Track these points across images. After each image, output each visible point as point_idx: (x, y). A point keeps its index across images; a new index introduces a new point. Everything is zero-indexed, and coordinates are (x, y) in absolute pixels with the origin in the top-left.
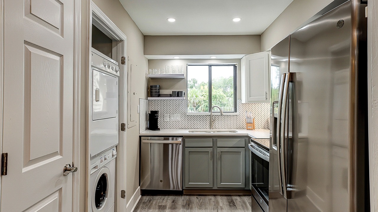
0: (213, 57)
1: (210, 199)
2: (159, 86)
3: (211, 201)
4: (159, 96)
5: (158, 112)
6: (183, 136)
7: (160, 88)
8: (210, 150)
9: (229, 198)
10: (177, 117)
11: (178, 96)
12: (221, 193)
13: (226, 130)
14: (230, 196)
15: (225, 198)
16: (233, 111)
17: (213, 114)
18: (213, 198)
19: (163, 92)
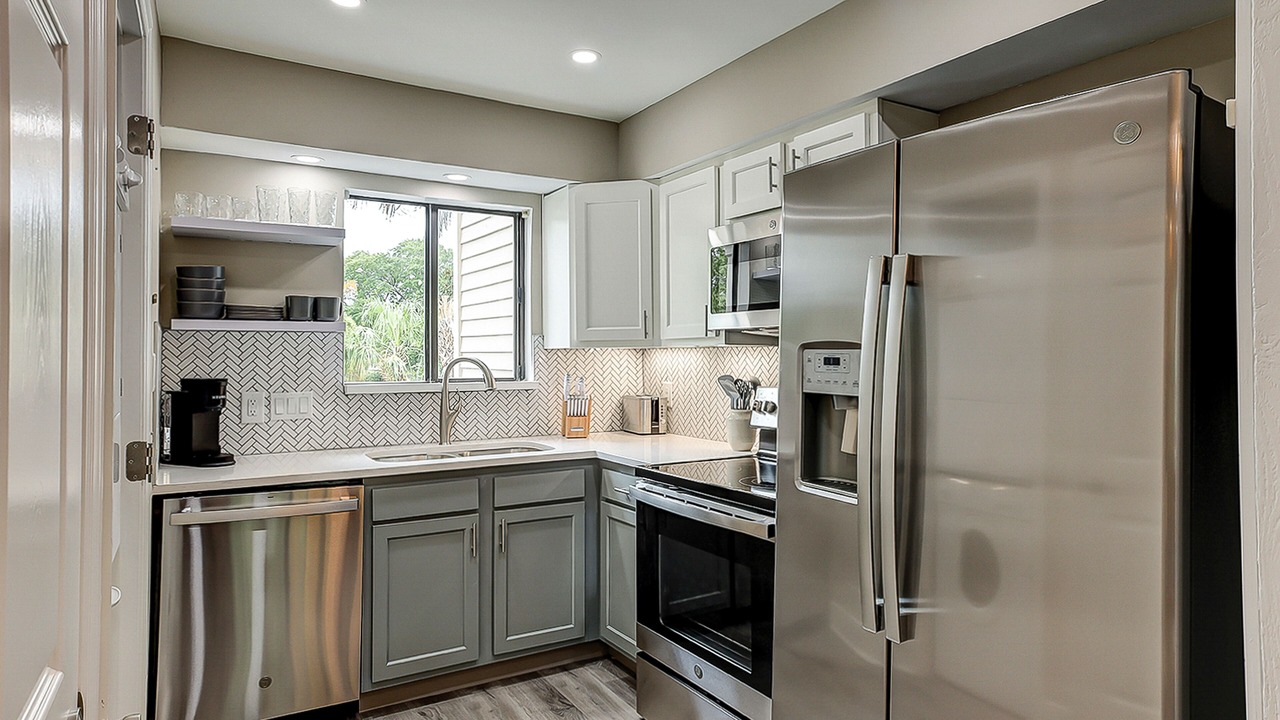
0: (458, 176)
1: (475, 708)
2: (223, 269)
3: (481, 711)
4: (226, 312)
5: (223, 383)
6: (361, 479)
7: (227, 281)
8: (468, 522)
9: (536, 683)
10: (302, 404)
11: (315, 318)
12: (500, 675)
13: (501, 444)
14: (535, 675)
15: (521, 686)
16: (513, 376)
17: (451, 387)
18: (478, 698)
19: (237, 297)
